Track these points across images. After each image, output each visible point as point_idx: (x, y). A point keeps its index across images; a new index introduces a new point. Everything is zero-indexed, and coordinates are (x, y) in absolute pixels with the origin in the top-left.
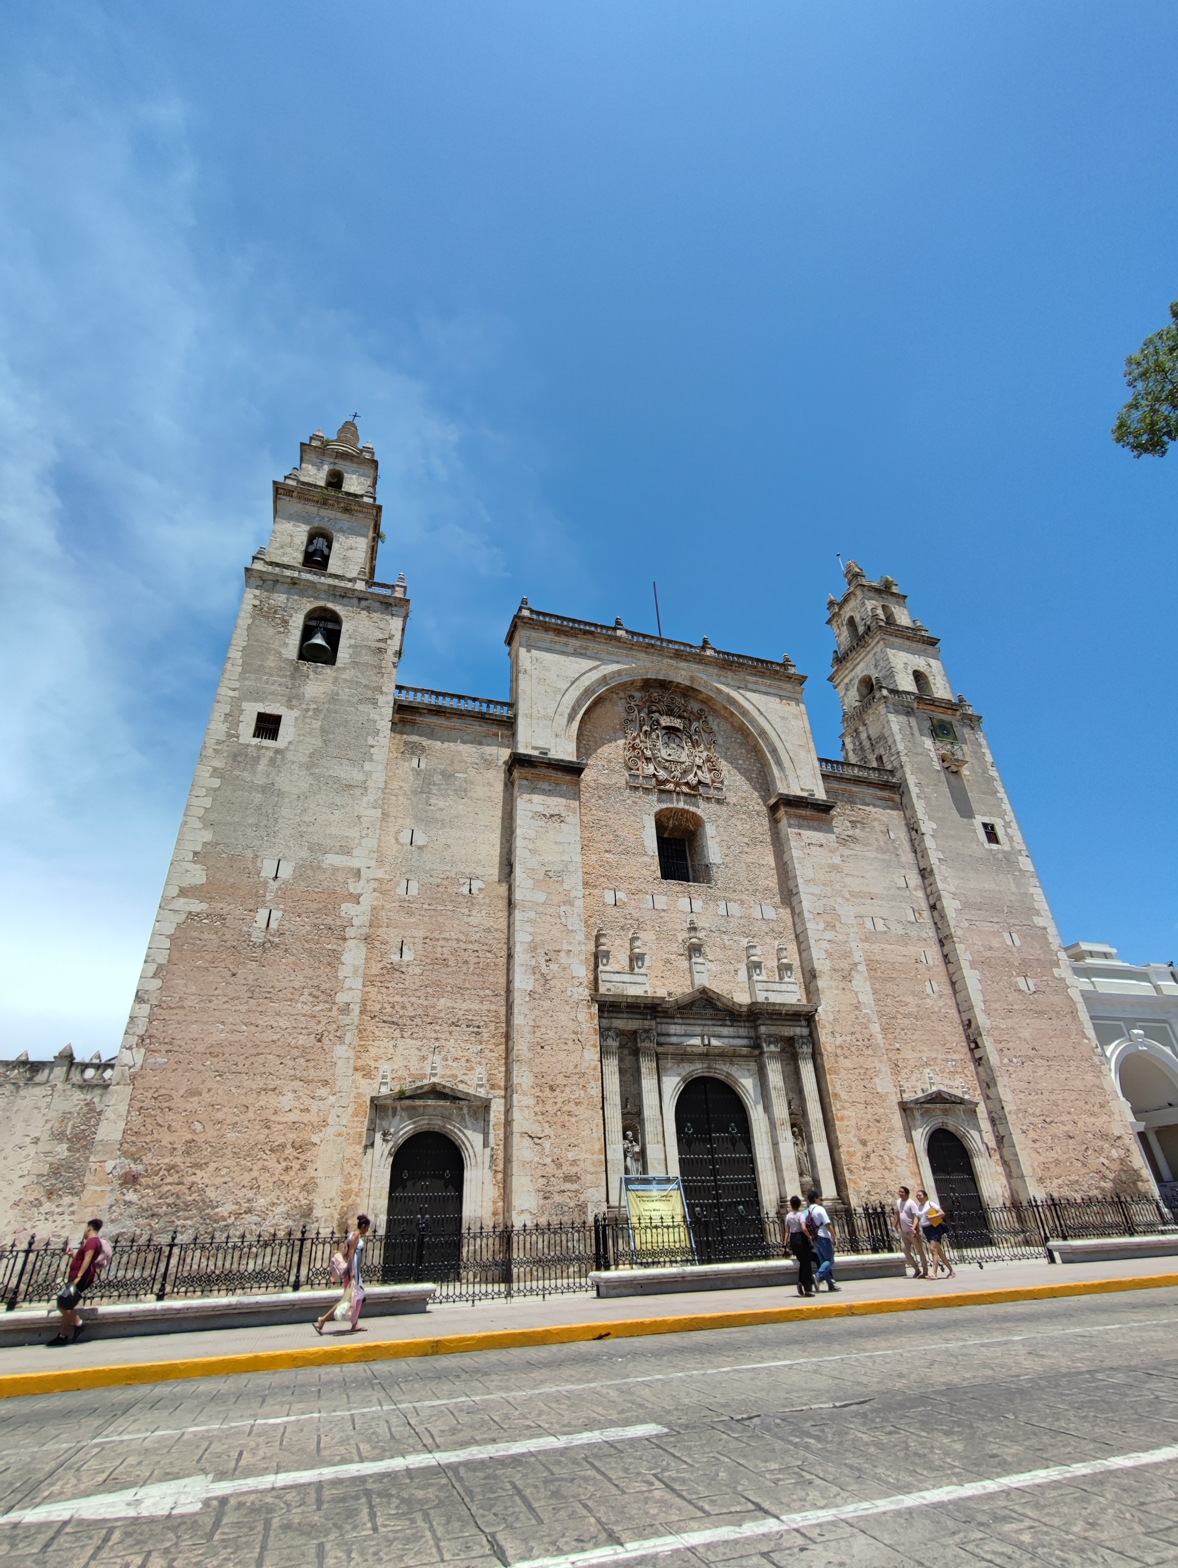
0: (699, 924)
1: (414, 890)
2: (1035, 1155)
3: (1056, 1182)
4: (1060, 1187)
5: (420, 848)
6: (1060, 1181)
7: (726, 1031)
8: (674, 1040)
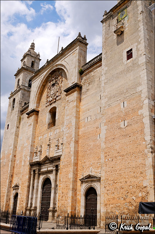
2: (106, 195)
3: (111, 206)
4: (112, 208)
6: (112, 206)
8: (43, 170)
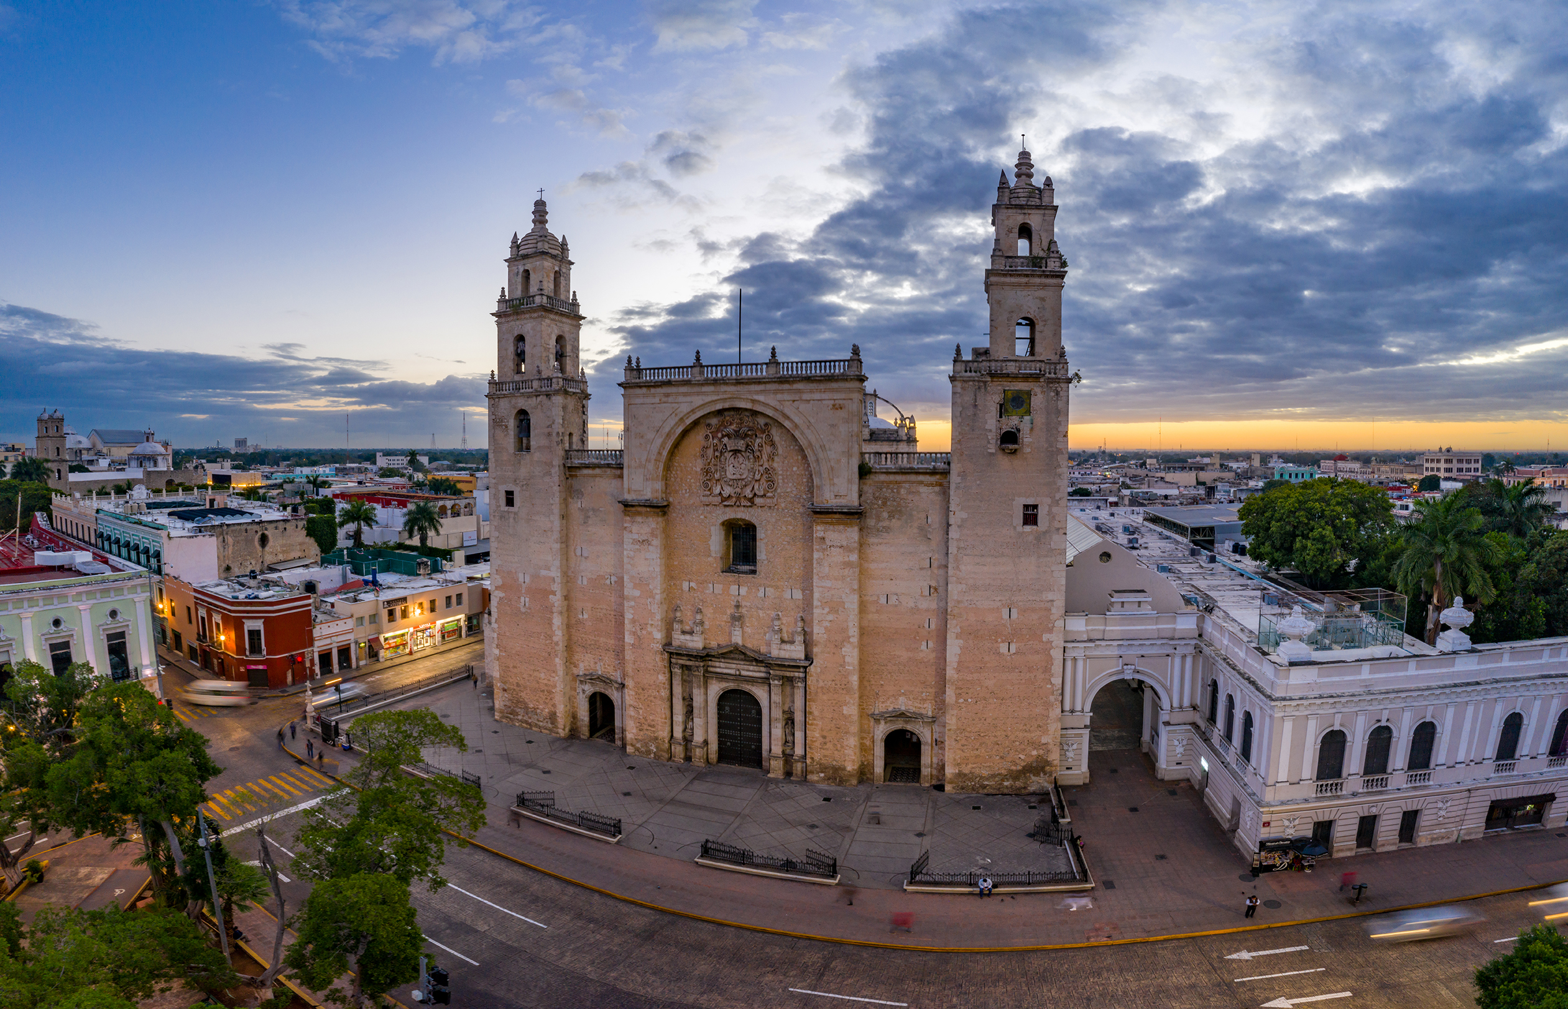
0: (743, 603)
1: (585, 582)
5: (586, 558)
7: (751, 668)
8: (718, 670)
